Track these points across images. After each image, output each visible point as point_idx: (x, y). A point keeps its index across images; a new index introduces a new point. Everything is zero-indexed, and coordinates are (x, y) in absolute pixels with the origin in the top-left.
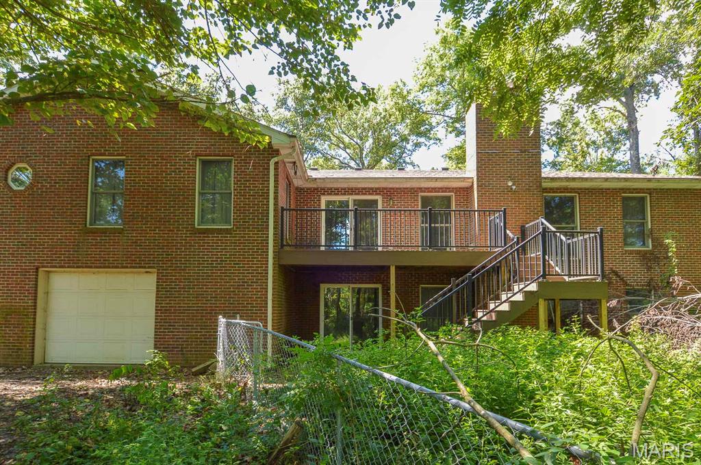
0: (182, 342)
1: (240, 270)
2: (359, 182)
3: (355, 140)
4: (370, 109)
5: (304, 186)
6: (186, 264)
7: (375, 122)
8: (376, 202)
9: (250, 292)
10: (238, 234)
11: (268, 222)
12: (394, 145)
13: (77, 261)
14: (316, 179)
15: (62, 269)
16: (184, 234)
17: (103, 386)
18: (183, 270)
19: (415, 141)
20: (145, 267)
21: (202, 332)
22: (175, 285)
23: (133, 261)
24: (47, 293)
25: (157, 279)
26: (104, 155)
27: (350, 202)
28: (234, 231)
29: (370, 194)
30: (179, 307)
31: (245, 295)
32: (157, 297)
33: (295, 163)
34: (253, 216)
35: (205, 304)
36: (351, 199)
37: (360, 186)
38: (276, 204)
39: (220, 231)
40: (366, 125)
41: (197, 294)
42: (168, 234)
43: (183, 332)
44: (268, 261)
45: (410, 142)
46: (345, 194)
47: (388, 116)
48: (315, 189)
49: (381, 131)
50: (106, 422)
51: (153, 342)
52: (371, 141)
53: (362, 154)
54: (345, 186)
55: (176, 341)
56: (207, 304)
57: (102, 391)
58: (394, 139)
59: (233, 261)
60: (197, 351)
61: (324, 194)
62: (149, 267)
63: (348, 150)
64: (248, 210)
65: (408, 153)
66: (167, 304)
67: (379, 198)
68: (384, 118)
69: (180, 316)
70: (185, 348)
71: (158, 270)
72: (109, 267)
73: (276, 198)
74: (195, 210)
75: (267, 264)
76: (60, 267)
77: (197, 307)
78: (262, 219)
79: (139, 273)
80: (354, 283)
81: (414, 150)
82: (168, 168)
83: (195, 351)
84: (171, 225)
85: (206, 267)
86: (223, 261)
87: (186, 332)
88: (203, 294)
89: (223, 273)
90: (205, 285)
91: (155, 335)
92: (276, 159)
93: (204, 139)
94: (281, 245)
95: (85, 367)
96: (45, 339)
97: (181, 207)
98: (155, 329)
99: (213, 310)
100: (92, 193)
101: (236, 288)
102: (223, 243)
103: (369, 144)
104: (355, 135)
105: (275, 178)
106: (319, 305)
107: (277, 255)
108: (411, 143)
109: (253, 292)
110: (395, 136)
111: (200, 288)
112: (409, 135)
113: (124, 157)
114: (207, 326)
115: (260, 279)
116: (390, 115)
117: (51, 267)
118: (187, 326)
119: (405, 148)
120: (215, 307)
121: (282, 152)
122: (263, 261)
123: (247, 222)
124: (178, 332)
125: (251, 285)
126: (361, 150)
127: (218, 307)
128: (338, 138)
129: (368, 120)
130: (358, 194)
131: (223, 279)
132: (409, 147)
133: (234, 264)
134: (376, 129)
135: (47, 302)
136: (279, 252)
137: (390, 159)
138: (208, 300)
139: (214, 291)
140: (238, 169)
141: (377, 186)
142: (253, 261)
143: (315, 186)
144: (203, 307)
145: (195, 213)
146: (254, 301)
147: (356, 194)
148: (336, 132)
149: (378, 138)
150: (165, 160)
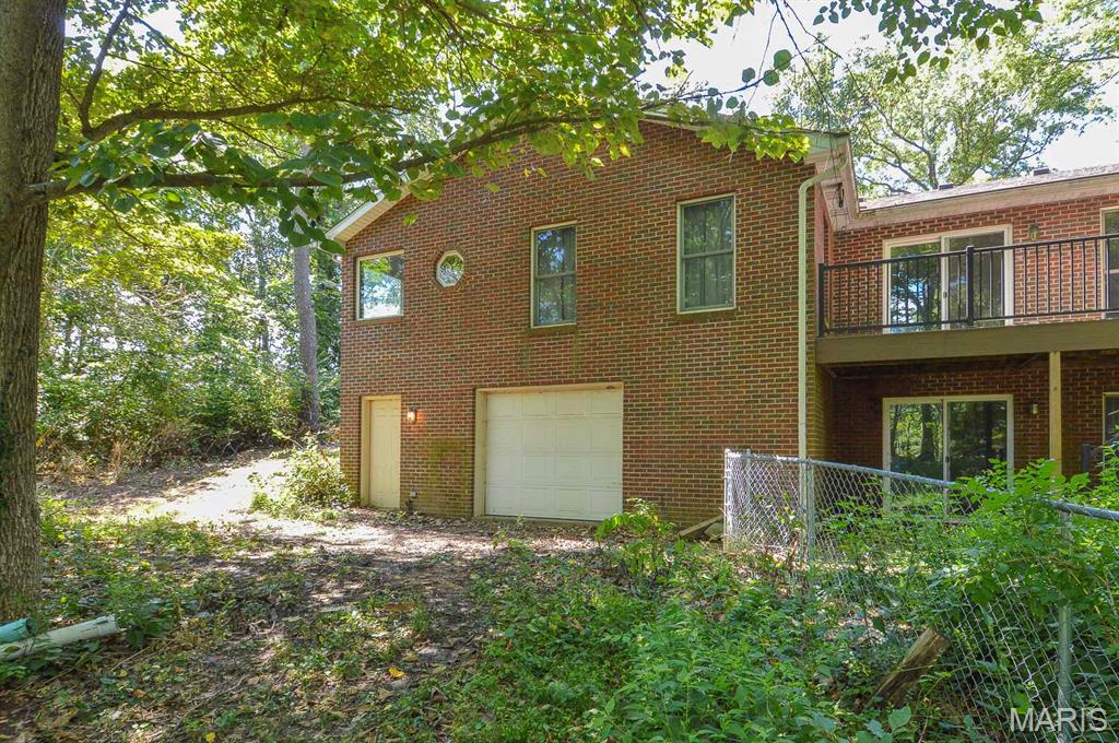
0: (663, 490)
1: (749, 377)
2: (962, 204)
3: (919, 143)
4: (953, 79)
5: (850, 228)
6: (664, 371)
7: (962, 102)
8: (1000, 236)
9: (767, 411)
10: (744, 318)
11: (796, 293)
12: (1004, 137)
13: (522, 377)
14: (874, 210)
15: (503, 389)
16: (661, 325)
17: (565, 548)
18: (660, 381)
19: (1049, 124)
20: (607, 380)
21: (691, 476)
22: (650, 405)
23: (589, 373)
24: (486, 422)
25: (625, 396)
26: (549, 223)
27: (943, 244)
28: (740, 314)
29: (985, 224)
30: (656, 438)
31: (759, 416)
32: (624, 424)
33: (840, 185)
34: (768, 286)
35: (694, 432)
36: (945, 239)
37: (963, 211)
38: (810, 261)
39: (715, 316)
40: (942, 112)
41: (683, 418)
42: (638, 327)
43: (664, 476)
44: (797, 359)
45: (1038, 127)
46: (931, 231)
47: (991, 84)
48: (871, 230)
49: (973, 116)
50: (589, 597)
51: (621, 490)
52: (951, 139)
53: (932, 167)
54: (934, 215)
55: (654, 489)
56: (698, 432)
57: (566, 555)
58: (1001, 126)
59: (737, 362)
60: (685, 505)
61: (889, 237)
62: (613, 380)
63: (904, 166)
64: (761, 277)
65: (1033, 148)
66: (639, 433)
67: (1007, 231)
68: (981, 91)
69: (658, 452)
70: (668, 500)
71: (626, 383)
72: (560, 383)
73: (810, 251)
74: (675, 287)
75: (796, 364)
76: (501, 386)
77: (683, 437)
78: (786, 289)
79: (599, 389)
80: (950, 394)
81: (1048, 141)
82: (635, 228)
83: (682, 505)
84: (642, 313)
85: (695, 375)
86: (722, 364)
87: (668, 476)
88: (692, 418)
89: (722, 383)
90: (695, 404)
91: (624, 480)
92: (809, 183)
93: (688, 172)
94: (820, 330)
95: (534, 522)
96: (485, 483)
97: (656, 285)
98: (624, 470)
99: (709, 442)
100: (536, 280)
101: (744, 407)
102: (721, 335)
103: (948, 144)
104: (919, 134)
105: (808, 215)
106: (881, 435)
107: (813, 348)
108: (1040, 129)
109: (772, 411)
110: (1005, 121)
111: (687, 409)
112: (1036, 112)
113: (575, 222)
114: (700, 467)
115: (784, 391)
116: (995, 82)
117: (490, 386)
118: (669, 466)
119: (1027, 139)
120: (711, 437)
121: (819, 169)
122: (788, 359)
123: (759, 297)
124: (656, 476)
125: (770, 401)
126: (932, 160)
127: (714, 437)
128: (884, 146)
129: (948, 103)
130: (960, 227)
131: (722, 393)
132: (1037, 136)
133: (740, 367)
134: (963, 116)
135: (486, 435)
136: (816, 343)
137: (993, 166)
138: (700, 427)
139: (709, 413)
140: (743, 210)
141: (1002, 205)
142: (772, 360)
143: (871, 224)
144: (692, 437)
145: (675, 292)
146: (775, 426)
147: (955, 228)
148: (881, 136)
149: (968, 132)
150: (630, 215)
